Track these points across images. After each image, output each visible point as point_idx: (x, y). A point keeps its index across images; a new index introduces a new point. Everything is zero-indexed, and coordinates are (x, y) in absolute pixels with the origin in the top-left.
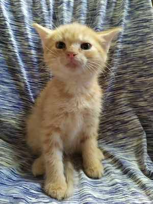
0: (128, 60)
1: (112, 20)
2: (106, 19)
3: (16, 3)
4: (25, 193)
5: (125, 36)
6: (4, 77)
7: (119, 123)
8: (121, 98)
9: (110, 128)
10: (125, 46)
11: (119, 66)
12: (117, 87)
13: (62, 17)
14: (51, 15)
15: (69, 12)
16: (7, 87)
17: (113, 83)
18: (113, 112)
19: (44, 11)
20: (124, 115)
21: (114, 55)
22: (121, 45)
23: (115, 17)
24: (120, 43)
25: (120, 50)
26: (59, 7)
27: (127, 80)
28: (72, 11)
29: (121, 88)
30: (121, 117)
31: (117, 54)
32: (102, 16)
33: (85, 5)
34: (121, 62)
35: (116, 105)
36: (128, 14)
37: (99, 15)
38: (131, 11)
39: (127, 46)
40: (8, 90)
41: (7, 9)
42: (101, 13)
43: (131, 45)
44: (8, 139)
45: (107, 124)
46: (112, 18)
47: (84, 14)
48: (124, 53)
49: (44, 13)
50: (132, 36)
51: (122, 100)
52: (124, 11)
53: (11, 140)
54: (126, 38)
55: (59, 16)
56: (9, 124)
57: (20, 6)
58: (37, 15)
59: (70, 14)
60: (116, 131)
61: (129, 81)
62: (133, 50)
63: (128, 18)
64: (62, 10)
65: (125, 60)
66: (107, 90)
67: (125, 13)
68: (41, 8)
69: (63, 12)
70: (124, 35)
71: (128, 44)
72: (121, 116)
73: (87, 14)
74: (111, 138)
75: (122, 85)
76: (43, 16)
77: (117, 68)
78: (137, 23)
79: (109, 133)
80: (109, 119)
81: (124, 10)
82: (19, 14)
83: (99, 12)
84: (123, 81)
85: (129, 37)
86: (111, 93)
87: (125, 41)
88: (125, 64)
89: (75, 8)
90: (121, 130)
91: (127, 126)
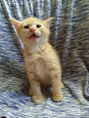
0: (76, 31)
1: (65, 10)
2: (62, 10)
3: (15, 12)
4: (20, 101)
5: (74, 17)
6: (14, 48)
7: (73, 68)
9: (69, 70)
10: (74, 23)
11: (71, 35)
12: (71, 47)
13: (38, 14)
14: (32, 14)
15: (41, 10)
16: (15, 53)
17: (69, 45)
18: (70, 61)
19: (29, 12)
20: (76, 63)
21: (68, 29)
22: (72, 23)
23: (68, 7)
24: (71, 22)
25: (71, 26)
26: (36, 9)
27: (77, 42)
28: (43, 9)
29: (74, 48)
30: (74, 64)
31: (69, 29)
32: (60, 9)
33: (50, 4)
34: (73, 33)
35: (72, 57)
36: (75, 4)
37: (57, 8)
38: (77, 2)
39: (76, 23)
41: (12, 15)
42: (59, 7)
43: (78, 22)
44: (18, 77)
45: (68, 68)
46: (66, 8)
47: (49, 9)
48: (74, 27)
49: (29, 14)
50: (78, 17)
51: (75, 54)
52: (72, 3)
53: (19, 77)
54: (75, 18)
55: (36, 13)
56: (18, 70)
57: (17, 13)
58: (26, 15)
59: (42, 11)
60: (72, 72)
61: (78, 43)
62: (79, 25)
63: (74, 7)
64: (38, 10)
65: (75, 31)
66: (66, 49)
67: (73, 4)
68: (27, 11)
69: (38, 11)
71: (76, 22)
72: (75, 63)
73: (51, 9)
74: (70, 76)
75: (74, 46)
76: (28, 15)
77: (70, 36)
78: (80, 9)
79: (68, 74)
80: (68, 66)
82: (17, 17)
83: (57, 7)
84: (74, 44)
85: (76, 17)
86: (68, 51)
87: (74, 20)
88: (75, 34)
89: (44, 7)
90: (75, 71)
91: (78, 69)
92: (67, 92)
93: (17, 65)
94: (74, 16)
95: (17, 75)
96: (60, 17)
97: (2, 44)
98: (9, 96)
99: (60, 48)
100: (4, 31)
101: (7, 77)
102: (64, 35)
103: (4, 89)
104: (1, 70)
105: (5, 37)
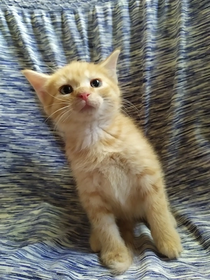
0: (197, 82)
1: (166, 32)
2: (158, 31)
3: (44, 40)
4: (71, 268)
5: (189, 49)
6: (42, 130)
7: (195, 172)
8: (194, 136)
9: (184, 179)
10: (190, 63)
11: (185, 91)
12: (186, 121)
13: (100, 43)
14: (86, 43)
15: (107, 34)
16: (46, 141)
17: (181, 117)
18: (186, 156)
19: (76, 41)
20: (201, 160)
21: (176, 78)
22: (185, 63)
23: (171, 26)
24: (182, 61)
25: (184, 70)
26: (94, 31)
27: (199, 109)
28: (111, 32)
29: (193, 122)
30: (198, 164)
31: (180, 76)
32: (152, 29)
33: (128, 19)
34: (188, 86)
35: (189, 146)
36: (189, 18)
37: (146, 29)
38: (194, 12)
39: (194, 62)
40: (48, 144)
41: (35, 49)
42: (150, 26)
43: (200, 60)
45: (179, 174)
46: (166, 28)
47: (127, 32)
48: (190, 73)
49: (77, 44)
50: (198, 47)
51: (196, 138)
52: (182, 16)
54: (191, 51)
55: (95, 42)
57: (47, 42)
58: (69, 47)
59: (110, 36)
60: (193, 183)
61: (203, 111)
62: (203, 66)
63: (189, 23)
64: (99, 34)
65: (194, 82)
66: (173, 127)
67: (184, 18)
68: (72, 38)
69: (100, 36)
70: (187, 49)
71: (195, 59)
72: (198, 161)
73: (132, 31)
74: (187, 193)
75: (192, 118)
76: (77, 47)
77: (183, 95)
78: (203, 28)
79: (182, 187)
80: (181, 167)
81: (182, 14)
82: (48, 52)
83: (147, 25)
84: (194, 112)
85: (195, 49)
86: (179, 130)
87: (190, 57)
88: (195, 88)
89: (114, 26)
90: (199, 181)
91: (207, 176)
92: (188, 237)
93: (52, 172)
94: (188, 46)
95: (52, 196)
96: (154, 49)
97: (14, 122)
98: (39, 256)
99: (157, 124)
100: (15, 87)
101: (28, 205)
102: (165, 91)
103: (23, 235)
104: (12, 187)
105: (21, 104)
